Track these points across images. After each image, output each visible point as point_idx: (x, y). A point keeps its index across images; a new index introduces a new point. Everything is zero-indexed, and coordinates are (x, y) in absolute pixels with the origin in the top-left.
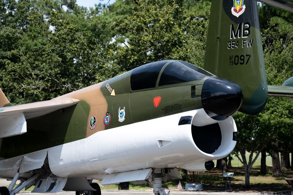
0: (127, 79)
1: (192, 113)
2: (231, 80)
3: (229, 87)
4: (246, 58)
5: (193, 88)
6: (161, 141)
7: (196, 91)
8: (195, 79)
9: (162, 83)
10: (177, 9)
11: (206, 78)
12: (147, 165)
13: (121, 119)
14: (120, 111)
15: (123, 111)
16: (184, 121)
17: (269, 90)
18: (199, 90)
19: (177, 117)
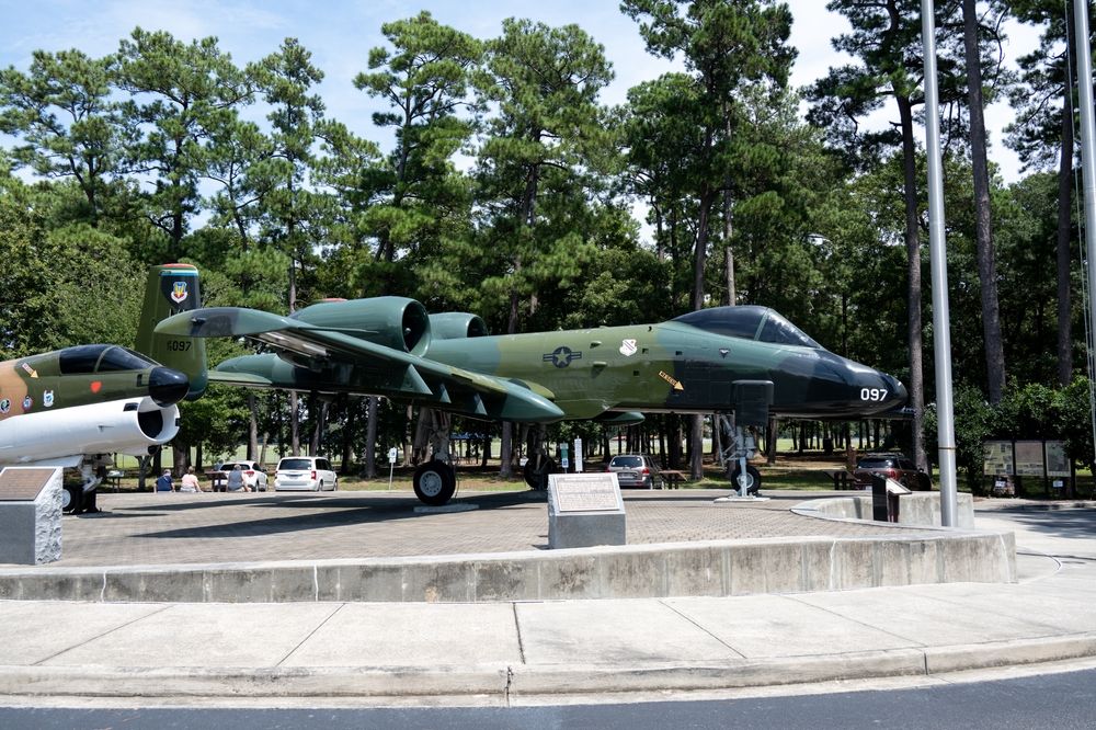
0: (54, 360)
1: (138, 400)
2: (177, 370)
3: (176, 377)
4: (187, 345)
5: (140, 376)
6: (101, 427)
7: (143, 380)
8: (141, 368)
9: (101, 370)
10: (37, 232)
11: (153, 366)
12: (81, 451)
13: (48, 403)
14: (46, 395)
15: (51, 395)
16: (129, 408)
17: (210, 377)
18: (146, 380)
19: (122, 403)
